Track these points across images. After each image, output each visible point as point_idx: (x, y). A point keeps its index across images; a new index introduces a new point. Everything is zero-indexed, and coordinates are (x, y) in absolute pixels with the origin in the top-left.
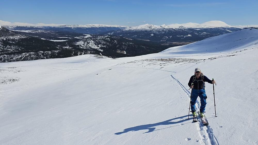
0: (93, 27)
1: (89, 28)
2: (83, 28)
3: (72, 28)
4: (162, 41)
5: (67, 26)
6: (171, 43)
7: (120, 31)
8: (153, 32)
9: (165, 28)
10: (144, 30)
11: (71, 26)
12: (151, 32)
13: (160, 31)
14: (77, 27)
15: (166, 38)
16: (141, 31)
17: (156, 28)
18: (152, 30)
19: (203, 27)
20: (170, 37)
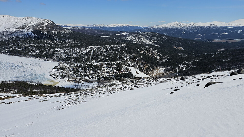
0: (118, 27)
1: (114, 27)
2: (108, 27)
3: (99, 27)
4: (196, 38)
5: (95, 26)
6: (211, 41)
7: (148, 29)
8: (184, 29)
9: (196, 26)
10: (173, 28)
11: (98, 25)
12: (181, 30)
13: (192, 29)
14: (103, 27)
15: (200, 35)
16: (171, 28)
17: (187, 26)
18: (183, 28)
19: (234, 25)
20: (204, 35)
